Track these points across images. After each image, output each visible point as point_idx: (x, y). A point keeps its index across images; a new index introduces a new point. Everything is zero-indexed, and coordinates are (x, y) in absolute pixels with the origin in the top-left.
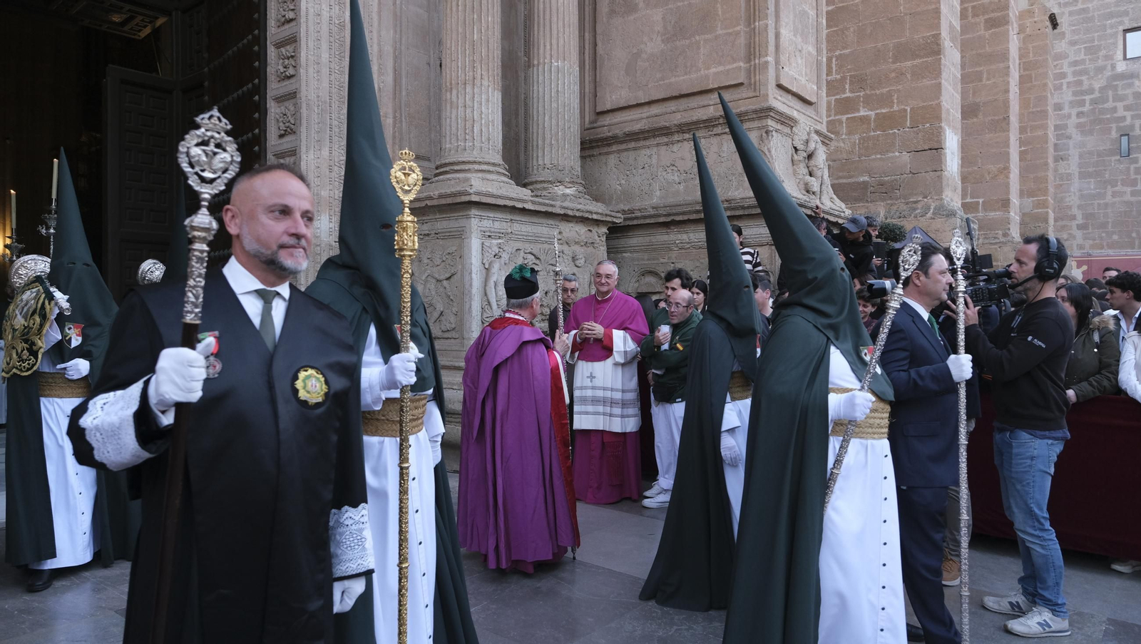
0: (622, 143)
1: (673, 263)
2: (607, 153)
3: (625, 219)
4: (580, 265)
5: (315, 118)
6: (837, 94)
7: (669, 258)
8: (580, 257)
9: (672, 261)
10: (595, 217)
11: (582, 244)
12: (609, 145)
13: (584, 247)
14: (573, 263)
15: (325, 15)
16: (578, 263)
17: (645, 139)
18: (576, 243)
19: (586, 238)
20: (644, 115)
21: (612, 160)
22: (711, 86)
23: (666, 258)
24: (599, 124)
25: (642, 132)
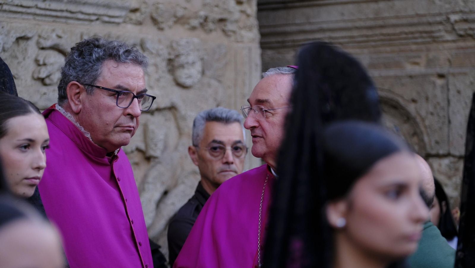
1: (441, 76)
4: (188, 82)
7: (430, 63)
8: (191, 59)
9: (439, 70)
11: (195, 22)
13: (200, 32)
14: (169, 77)
16: (183, 75)
18: (180, 20)
19: (205, 5)
23: (423, 61)
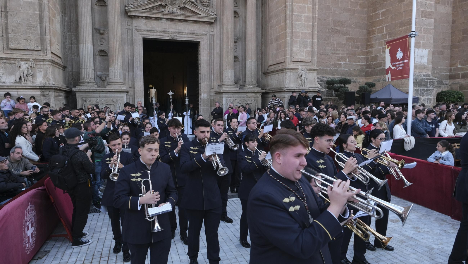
0: (271, 73)
2: (269, 75)
3: (265, 91)
5: (203, 77)
6: (385, 39)
10: (255, 92)
12: (269, 74)
15: (205, 59)
17: (273, 73)
18: (252, 97)
19: (254, 96)
20: (273, 67)
21: (269, 77)
22: (281, 62)
24: (269, 68)
25: (272, 71)
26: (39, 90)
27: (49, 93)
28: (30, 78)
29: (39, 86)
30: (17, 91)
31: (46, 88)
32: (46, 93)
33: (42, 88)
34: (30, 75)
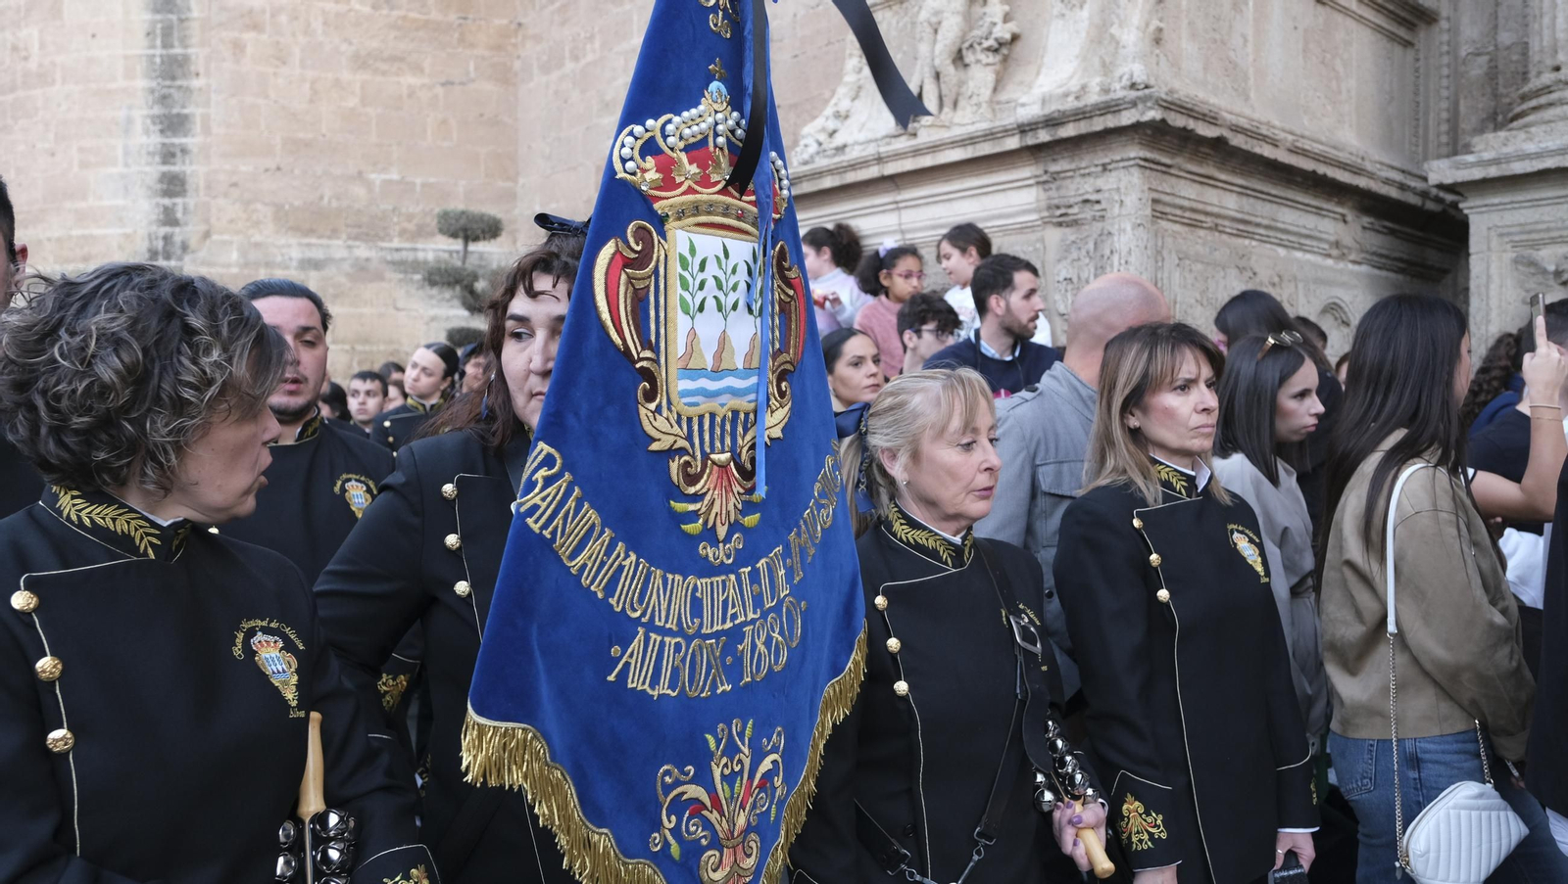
26: (1026, 171)
27: (1100, 183)
28: (981, 75)
29: (1023, 129)
30: (898, 207)
31: (1068, 131)
32: (1084, 179)
33: (1044, 136)
34: (986, 44)
